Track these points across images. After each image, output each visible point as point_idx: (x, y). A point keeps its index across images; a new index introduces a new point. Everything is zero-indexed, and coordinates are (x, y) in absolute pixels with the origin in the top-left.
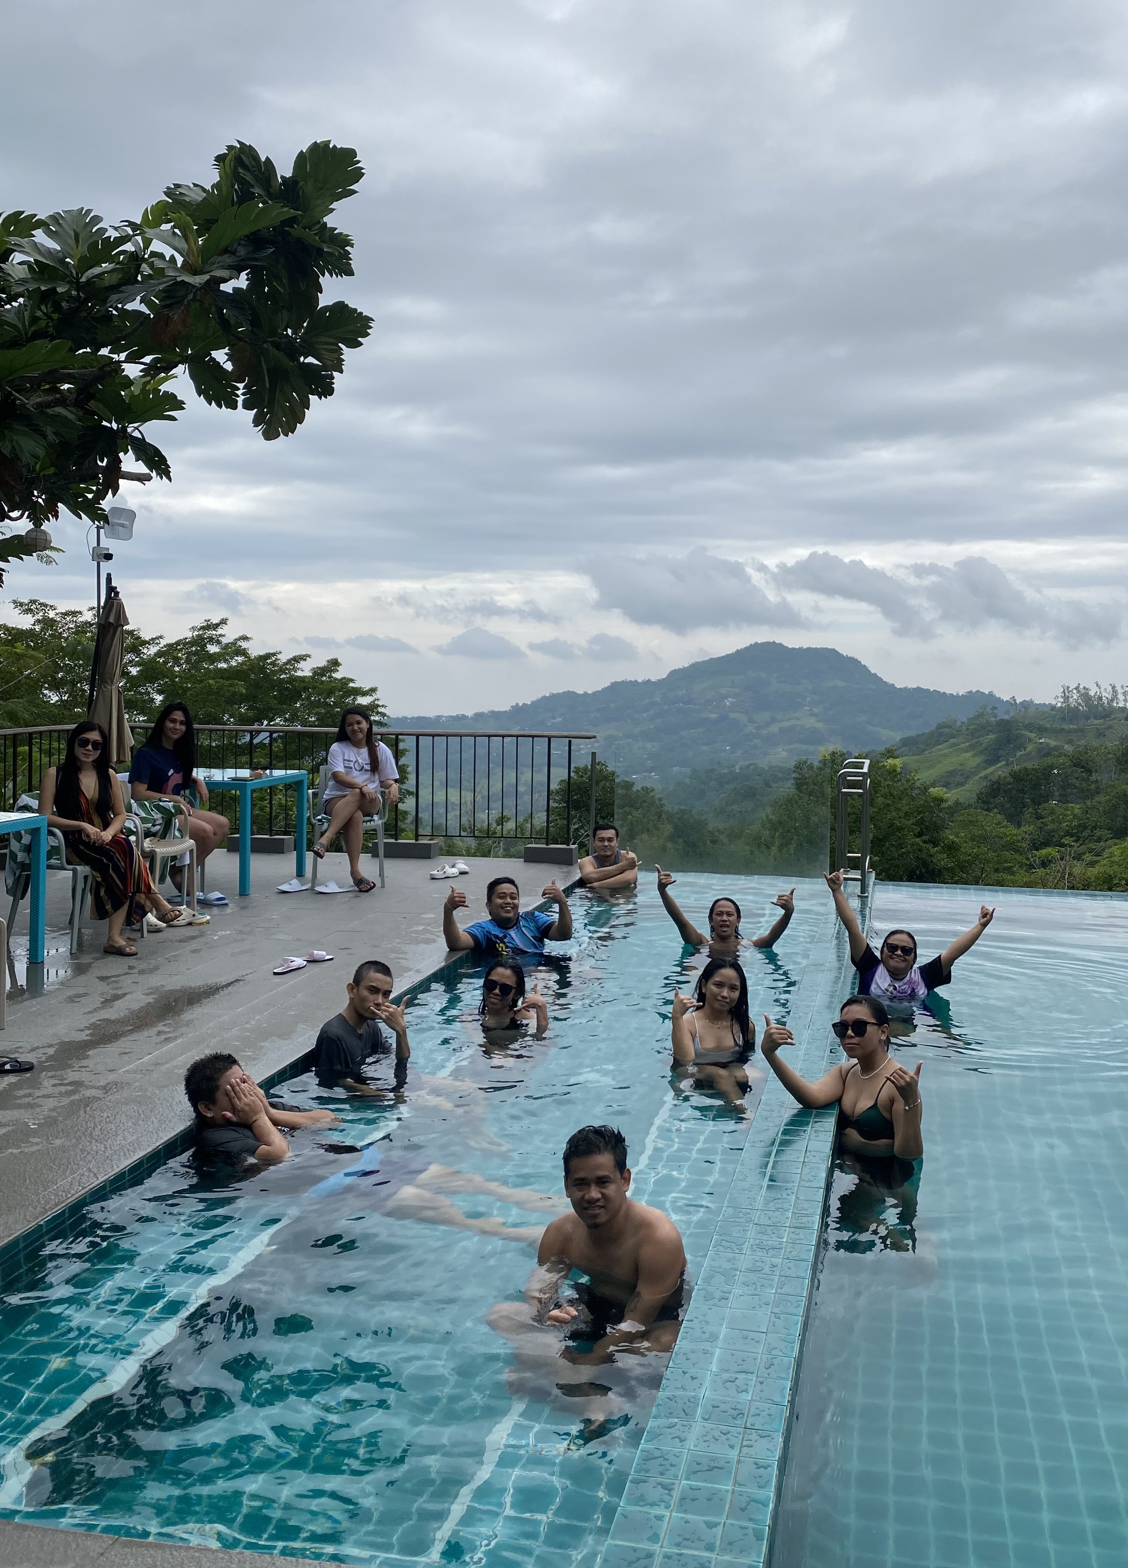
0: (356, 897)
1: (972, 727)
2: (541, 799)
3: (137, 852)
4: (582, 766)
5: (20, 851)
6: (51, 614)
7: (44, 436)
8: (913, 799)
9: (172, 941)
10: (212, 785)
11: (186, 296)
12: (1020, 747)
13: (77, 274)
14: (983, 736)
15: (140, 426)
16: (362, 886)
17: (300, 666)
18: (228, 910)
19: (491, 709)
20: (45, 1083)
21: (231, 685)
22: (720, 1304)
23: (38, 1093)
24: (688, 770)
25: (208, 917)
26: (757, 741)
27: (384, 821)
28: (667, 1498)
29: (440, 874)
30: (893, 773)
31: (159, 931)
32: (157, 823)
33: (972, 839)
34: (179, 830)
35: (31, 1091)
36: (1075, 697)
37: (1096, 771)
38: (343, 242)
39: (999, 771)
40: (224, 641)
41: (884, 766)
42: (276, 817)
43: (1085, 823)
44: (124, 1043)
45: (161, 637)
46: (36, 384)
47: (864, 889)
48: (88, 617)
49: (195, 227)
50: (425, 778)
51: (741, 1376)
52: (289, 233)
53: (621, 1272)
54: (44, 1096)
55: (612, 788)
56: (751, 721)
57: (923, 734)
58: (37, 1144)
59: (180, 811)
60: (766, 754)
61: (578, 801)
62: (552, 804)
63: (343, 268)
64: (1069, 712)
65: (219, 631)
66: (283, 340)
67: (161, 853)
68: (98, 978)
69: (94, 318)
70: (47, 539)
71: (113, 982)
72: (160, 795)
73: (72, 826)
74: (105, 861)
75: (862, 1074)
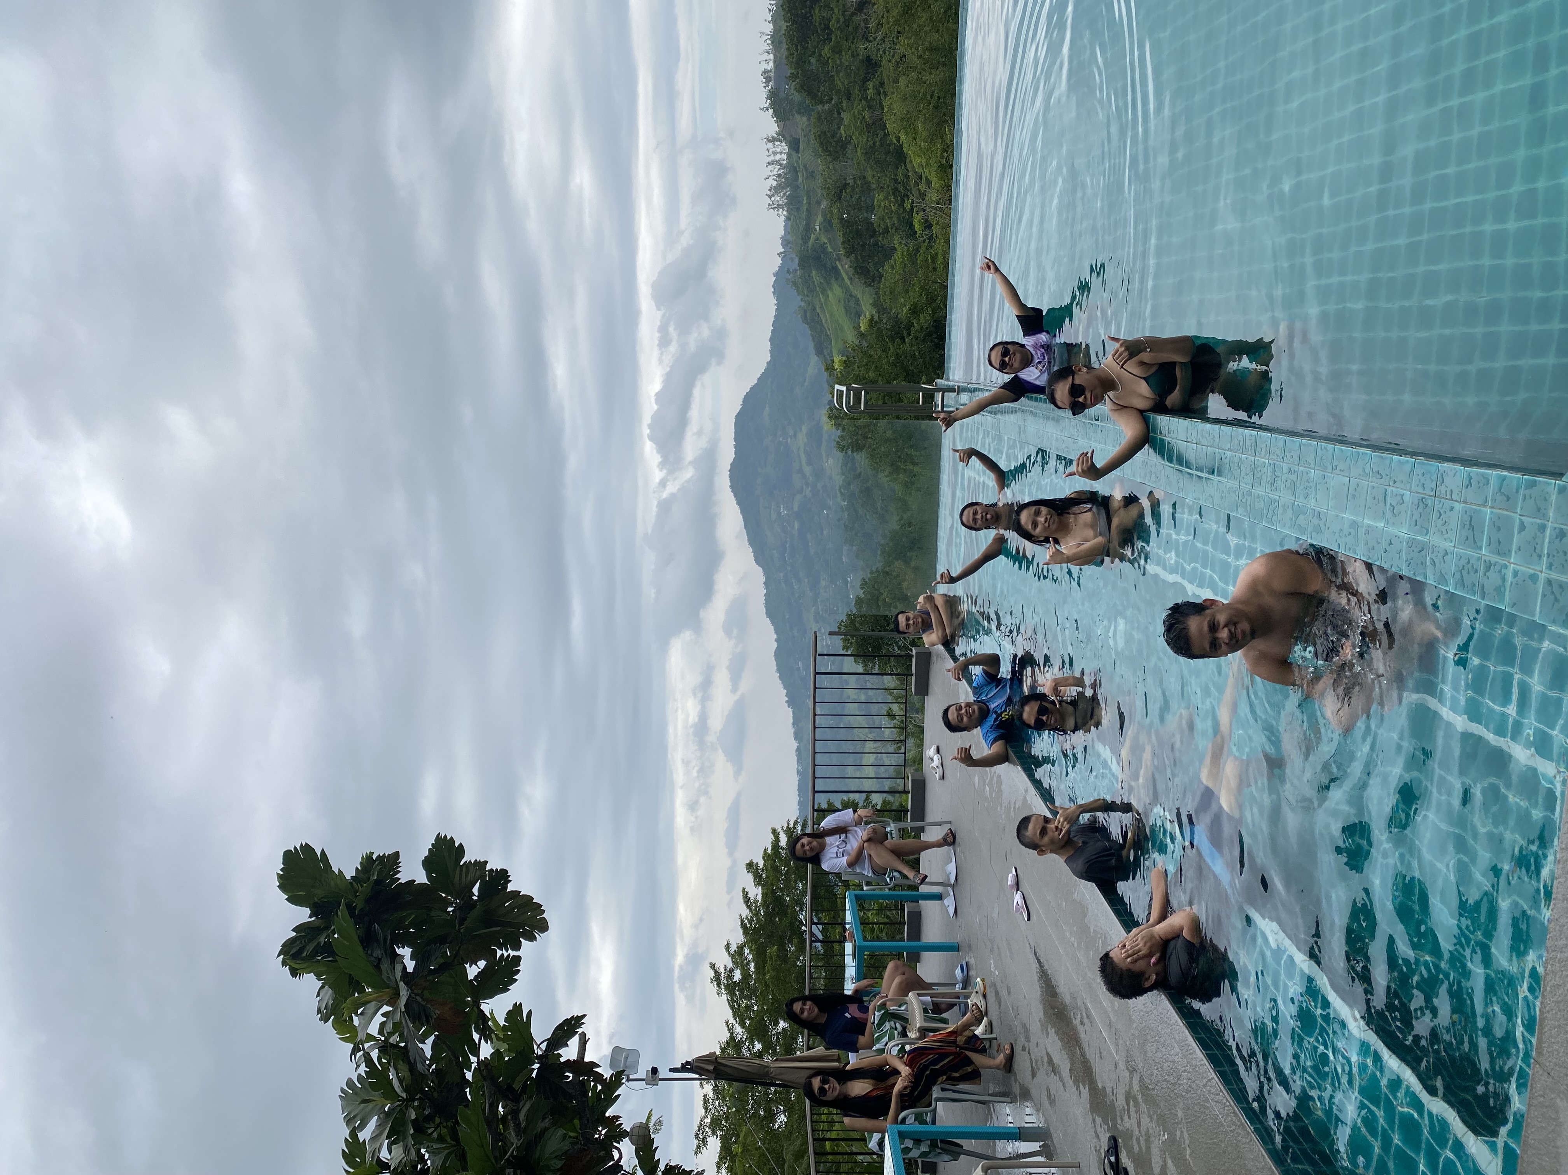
1: (805, 292)
2: (872, 681)
3: (920, 1044)
4: (842, 643)
5: (919, 1149)
6: (707, 1121)
7: (545, 1130)
8: (870, 346)
9: (1000, 1012)
10: (860, 976)
11: (419, 1002)
12: (823, 247)
13: (399, 1101)
14: (814, 282)
15: (536, 1043)
16: (950, 840)
17: (752, 898)
18: (972, 961)
19: (791, 725)
20: (1128, 1126)
21: (770, 959)
23: (1136, 1133)
24: (845, 548)
25: (978, 979)
26: (819, 486)
27: (891, 822)
29: (939, 772)
30: (846, 364)
31: (990, 1024)
32: (893, 1026)
33: (907, 292)
34: (900, 1006)
35: (1134, 1138)
36: (778, 198)
37: (845, 179)
38: (368, 862)
39: (845, 267)
40: (730, 965)
41: (841, 373)
42: (888, 917)
43: (892, 190)
44: (1092, 1056)
45: (727, 1023)
46: (499, 1137)
47: (951, 390)
48: (708, 1088)
49: (356, 995)
50: (853, 785)
52: (361, 910)
54: (1139, 1126)
55: (862, 617)
56: (800, 491)
57: (812, 336)
58: (1182, 1132)
59: (883, 1005)
60: (830, 478)
61: (874, 647)
62: (876, 671)
63: (392, 861)
64: (792, 204)
65: (722, 970)
66: (458, 915)
67: (920, 1022)
68: (1033, 1078)
69: (439, 1085)
70: (638, 1125)
71: (1036, 1065)
72: (869, 1024)
73: (897, 1103)
74: (927, 1072)
75: (1118, 391)
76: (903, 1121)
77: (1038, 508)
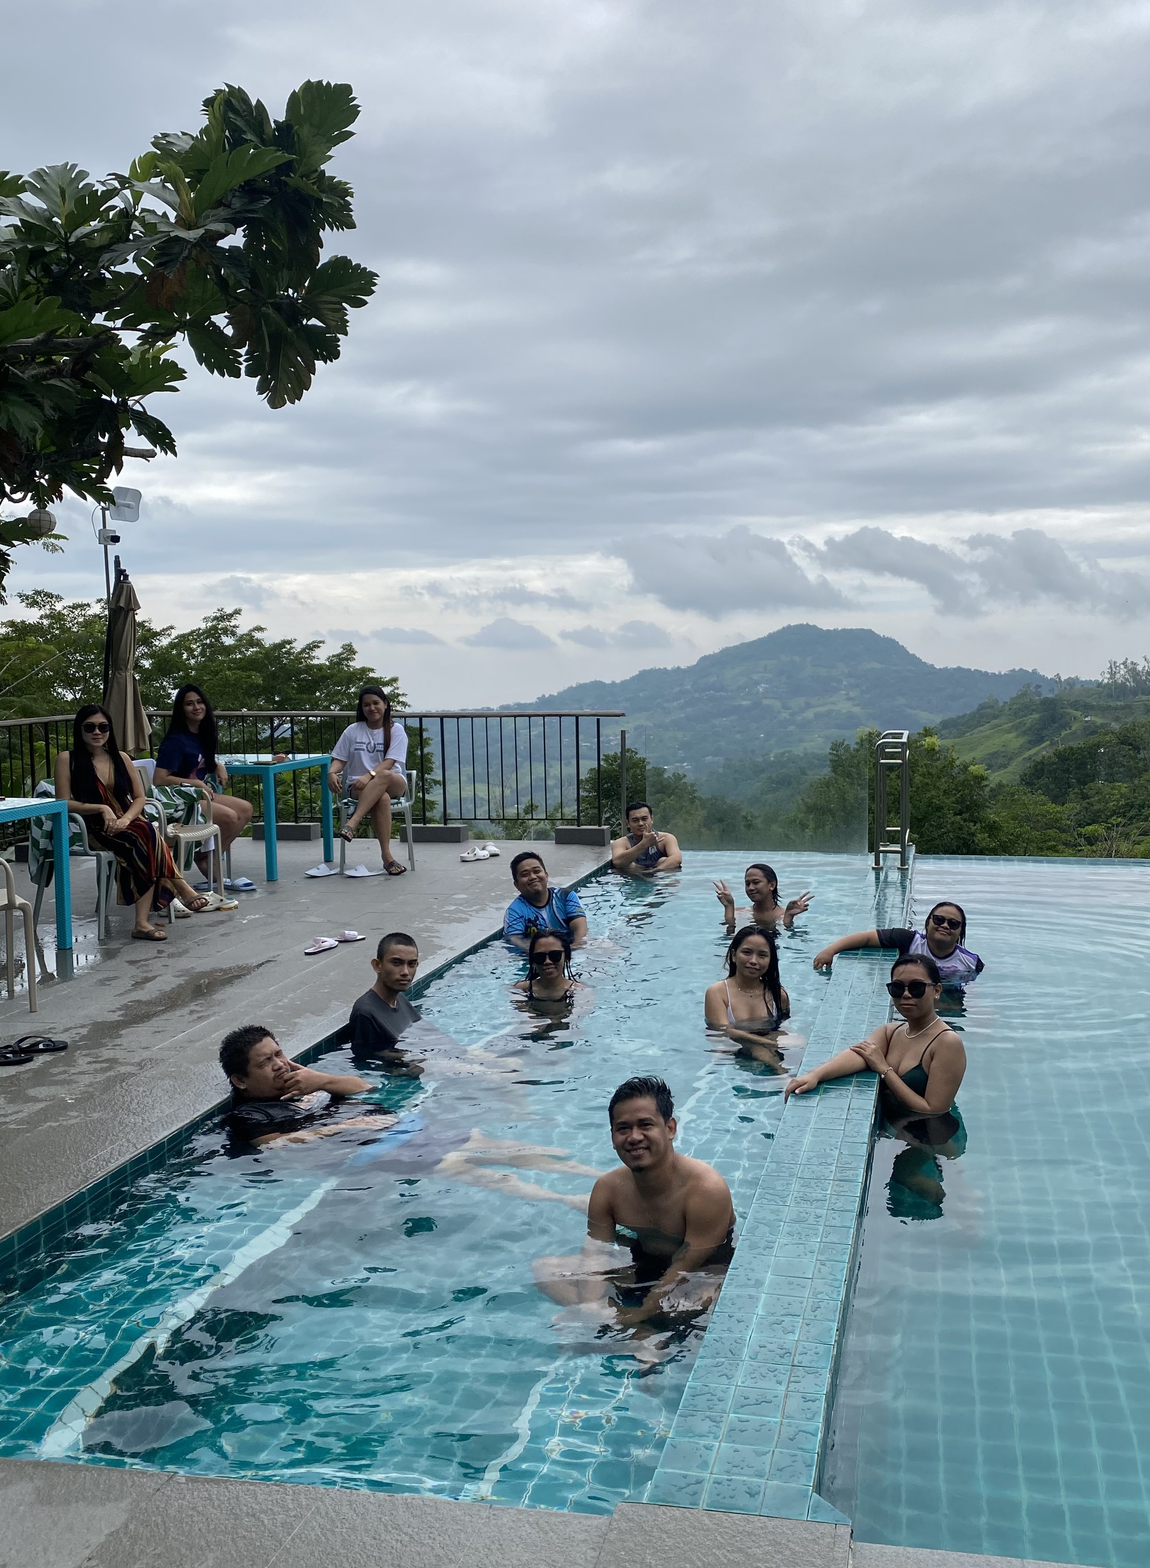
0: (386, 880)
1: (1015, 706)
2: (571, 792)
3: (160, 838)
4: (612, 753)
5: (42, 837)
6: (59, 607)
7: (40, 407)
8: (953, 777)
9: (200, 926)
11: (181, 252)
12: (1064, 727)
13: (66, 234)
14: (1026, 716)
15: (141, 398)
16: (391, 869)
17: (314, 654)
18: (256, 896)
19: (517, 701)
20: (80, 1061)
21: (248, 676)
22: (765, 1252)
23: (73, 1070)
24: (721, 759)
25: (236, 903)
26: (792, 728)
27: (411, 803)
28: (714, 1429)
29: (471, 857)
30: (931, 752)
31: (186, 916)
32: (180, 808)
33: (1014, 819)
34: (202, 815)
35: (67, 1068)
36: (1122, 672)
37: (1144, 749)
38: (341, 191)
39: (1043, 751)
40: (240, 632)
41: (922, 745)
42: (301, 809)
43: (1132, 802)
44: (155, 1023)
45: (172, 628)
46: (30, 354)
47: (904, 861)
48: (98, 608)
49: (187, 180)
50: (451, 770)
51: (787, 1319)
52: (286, 183)
54: (80, 1073)
55: (643, 775)
56: (785, 707)
57: (964, 716)
58: (76, 1117)
59: (201, 796)
60: (801, 741)
61: (608, 790)
62: (582, 793)
63: (344, 220)
64: (1116, 688)
65: (233, 622)
66: (285, 301)
67: (185, 838)
68: (128, 962)
69: (87, 281)
70: (51, 525)
71: (143, 965)
72: (180, 780)
73: (92, 809)
74: (127, 845)
75: (909, 1034)
76: (72, 820)
77: (769, 954)
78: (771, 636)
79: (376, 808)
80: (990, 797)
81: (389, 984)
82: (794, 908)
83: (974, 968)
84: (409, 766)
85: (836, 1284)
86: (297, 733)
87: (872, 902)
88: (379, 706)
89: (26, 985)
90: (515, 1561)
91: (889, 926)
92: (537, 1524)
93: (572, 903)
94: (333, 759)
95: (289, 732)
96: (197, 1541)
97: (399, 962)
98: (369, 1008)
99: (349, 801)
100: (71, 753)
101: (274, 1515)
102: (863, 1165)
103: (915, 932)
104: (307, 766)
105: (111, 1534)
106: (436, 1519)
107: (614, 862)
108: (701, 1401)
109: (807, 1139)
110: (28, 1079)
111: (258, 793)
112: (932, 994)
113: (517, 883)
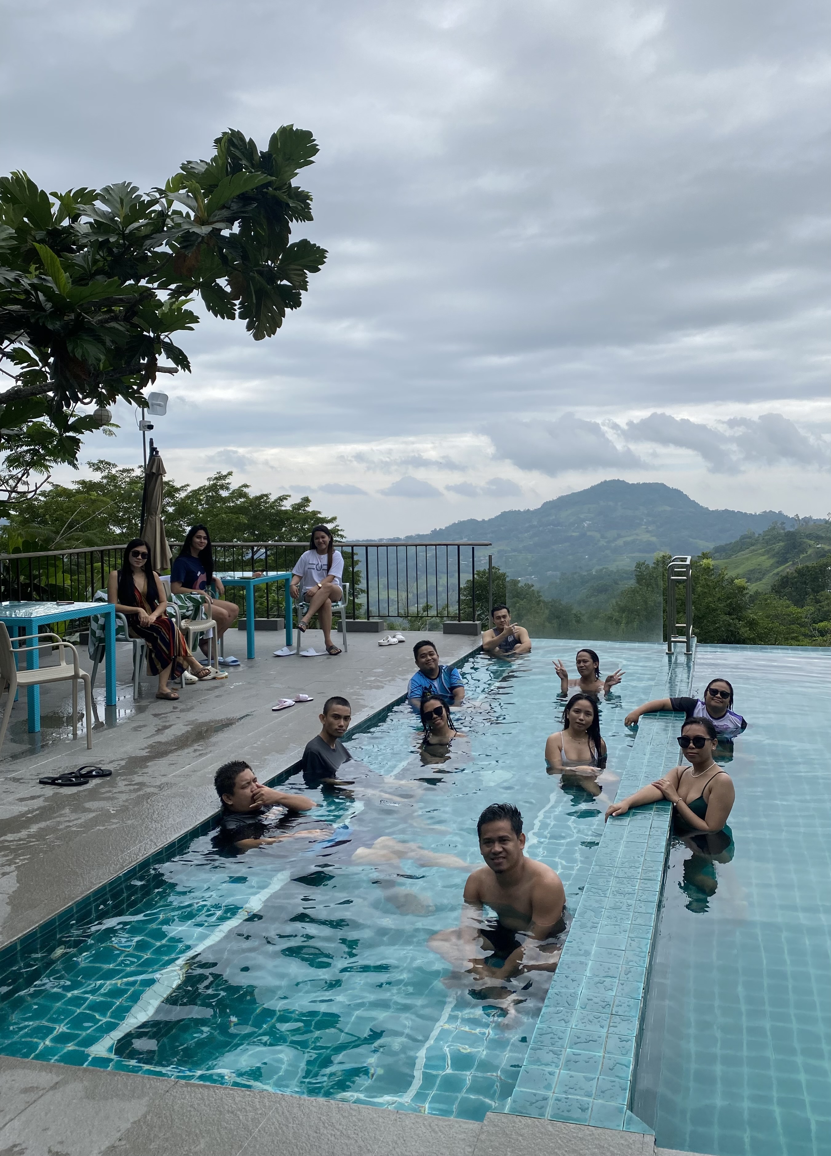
0: (328, 658)
1: (766, 538)
2: (454, 596)
3: (177, 629)
4: (482, 569)
5: (98, 628)
6: (114, 471)
7: (103, 343)
8: (724, 588)
9: (202, 690)
10: (225, 582)
11: (197, 240)
12: (803, 551)
13: (123, 228)
14: (774, 544)
15: (169, 334)
16: (331, 651)
17: (283, 503)
18: (240, 669)
19: (417, 533)
20: (120, 784)
21: (237, 518)
22: (591, 931)
23: (115, 790)
24: (558, 573)
25: (227, 674)
26: (608, 552)
28: (556, 1060)
29: (385, 642)
30: (707, 570)
31: (193, 683)
32: (190, 609)
33: (768, 617)
34: (205, 614)
35: (111, 789)
38: (303, 198)
39: (787, 569)
40: (232, 488)
41: (701, 565)
42: (272, 608)
44: (172, 757)
45: (188, 485)
46: (98, 306)
47: (688, 649)
48: (138, 472)
49: (202, 191)
50: (373, 583)
51: (608, 980)
52: (267, 193)
53: (521, 907)
54: (119, 792)
55: (503, 585)
56: (603, 537)
57: (731, 543)
58: (116, 823)
59: (204, 601)
60: (614, 561)
61: (479, 595)
62: (462, 598)
63: (306, 215)
65: (227, 481)
66: (265, 269)
67: (193, 630)
68: (153, 715)
69: (136, 259)
70: (109, 417)
71: (163, 717)
72: (190, 590)
73: (132, 611)
74: (155, 635)
75: (694, 774)
76: (118, 617)
77: (593, 714)
78: (593, 488)
79: (322, 608)
80: (750, 601)
81: (331, 732)
82: (611, 681)
83: (740, 726)
84: (344, 580)
85: (643, 955)
86: (269, 556)
87: (666, 678)
88: (325, 539)
89: (85, 730)
90: (414, 1153)
91: (679, 695)
92: (430, 1126)
93: (454, 677)
94: (293, 575)
95: (264, 555)
96: (193, 1130)
97: (337, 717)
98: (317, 747)
99: (304, 604)
100: (119, 572)
101: (247, 1112)
102: (661, 868)
103: (697, 700)
104: (275, 580)
105: (135, 1122)
106: (359, 1120)
107: (484, 647)
108: (547, 1039)
109: (621, 849)
110: (85, 796)
111: (243, 597)
112: (710, 747)
113: (417, 662)
